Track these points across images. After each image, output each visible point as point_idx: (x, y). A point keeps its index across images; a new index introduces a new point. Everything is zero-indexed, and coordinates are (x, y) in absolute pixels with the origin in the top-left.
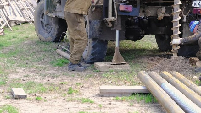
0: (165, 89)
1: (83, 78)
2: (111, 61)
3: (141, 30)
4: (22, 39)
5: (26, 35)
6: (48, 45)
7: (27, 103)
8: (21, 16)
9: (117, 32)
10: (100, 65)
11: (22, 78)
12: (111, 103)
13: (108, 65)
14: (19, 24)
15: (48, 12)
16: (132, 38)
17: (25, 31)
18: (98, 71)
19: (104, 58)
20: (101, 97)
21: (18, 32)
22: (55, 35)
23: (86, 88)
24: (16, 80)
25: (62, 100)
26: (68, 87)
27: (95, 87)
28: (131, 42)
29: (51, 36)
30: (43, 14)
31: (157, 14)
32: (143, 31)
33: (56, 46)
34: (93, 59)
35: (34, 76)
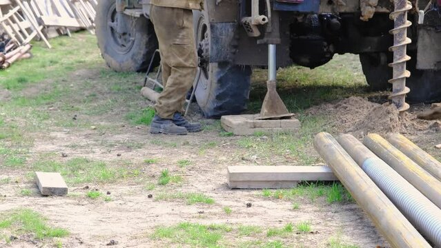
0: (371, 171)
1: (194, 150)
2: (259, 112)
3: (325, 43)
4: (71, 66)
5: (78, 58)
6: (124, 77)
7: (67, 204)
8: (72, 17)
9: (272, 48)
10: (234, 121)
11: (61, 150)
12: (253, 203)
13: (252, 121)
14: (65, 33)
15: (125, 6)
16: (306, 60)
17: (77, 50)
18: (229, 135)
19: (244, 105)
20: (231, 192)
21: (64, 51)
22: (142, 56)
23: (200, 171)
24: (49, 154)
25: (144, 197)
26: (161, 169)
27: (220, 169)
28: (307, 70)
29: (132, 58)
30: (114, 12)
31: (360, 8)
32: (331, 47)
33: (143, 80)
34: (220, 108)
35: (88, 145)
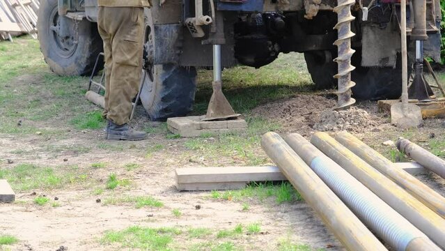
0: (319, 170)
1: (141, 153)
2: (205, 113)
3: (270, 42)
4: (14, 71)
5: (21, 63)
6: (69, 81)
7: (15, 211)
8: (12, 21)
9: (216, 49)
10: (181, 123)
11: (7, 156)
12: (201, 205)
13: (198, 123)
14: (7, 38)
15: (67, 9)
16: (251, 60)
17: (20, 54)
18: (176, 137)
19: (190, 107)
20: (180, 194)
21: (5, 56)
22: (85, 59)
23: (147, 174)
25: (92, 202)
26: (109, 173)
27: (168, 171)
28: (252, 70)
29: (76, 62)
30: (57, 15)
31: (304, 7)
32: (276, 46)
33: (87, 84)
34: (165, 110)
35: (34, 151)
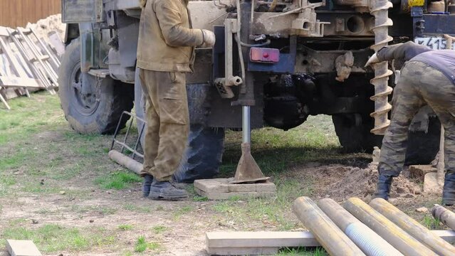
0: (355, 237)
1: (168, 216)
2: (233, 175)
3: (299, 104)
4: (33, 128)
5: (39, 120)
6: (90, 140)
8: (30, 77)
9: (246, 110)
10: (209, 185)
11: (31, 216)
13: (227, 185)
14: (24, 93)
15: (90, 66)
16: (280, 122)
17: (38, 111)
18: (204, 200)
19: (216, 168)
21: (24, 112)
22: (107, 117)
23: (176, 237)
24: (18, 221)
26: (137, 236)
27: (197, 235)
28: (278, 131)
29: (97, 121)
30: (79, 72)
31: (335, 68)
32: (305, 107)
33: (109, 143)
34: (191, 172)
35: (58, 211)
